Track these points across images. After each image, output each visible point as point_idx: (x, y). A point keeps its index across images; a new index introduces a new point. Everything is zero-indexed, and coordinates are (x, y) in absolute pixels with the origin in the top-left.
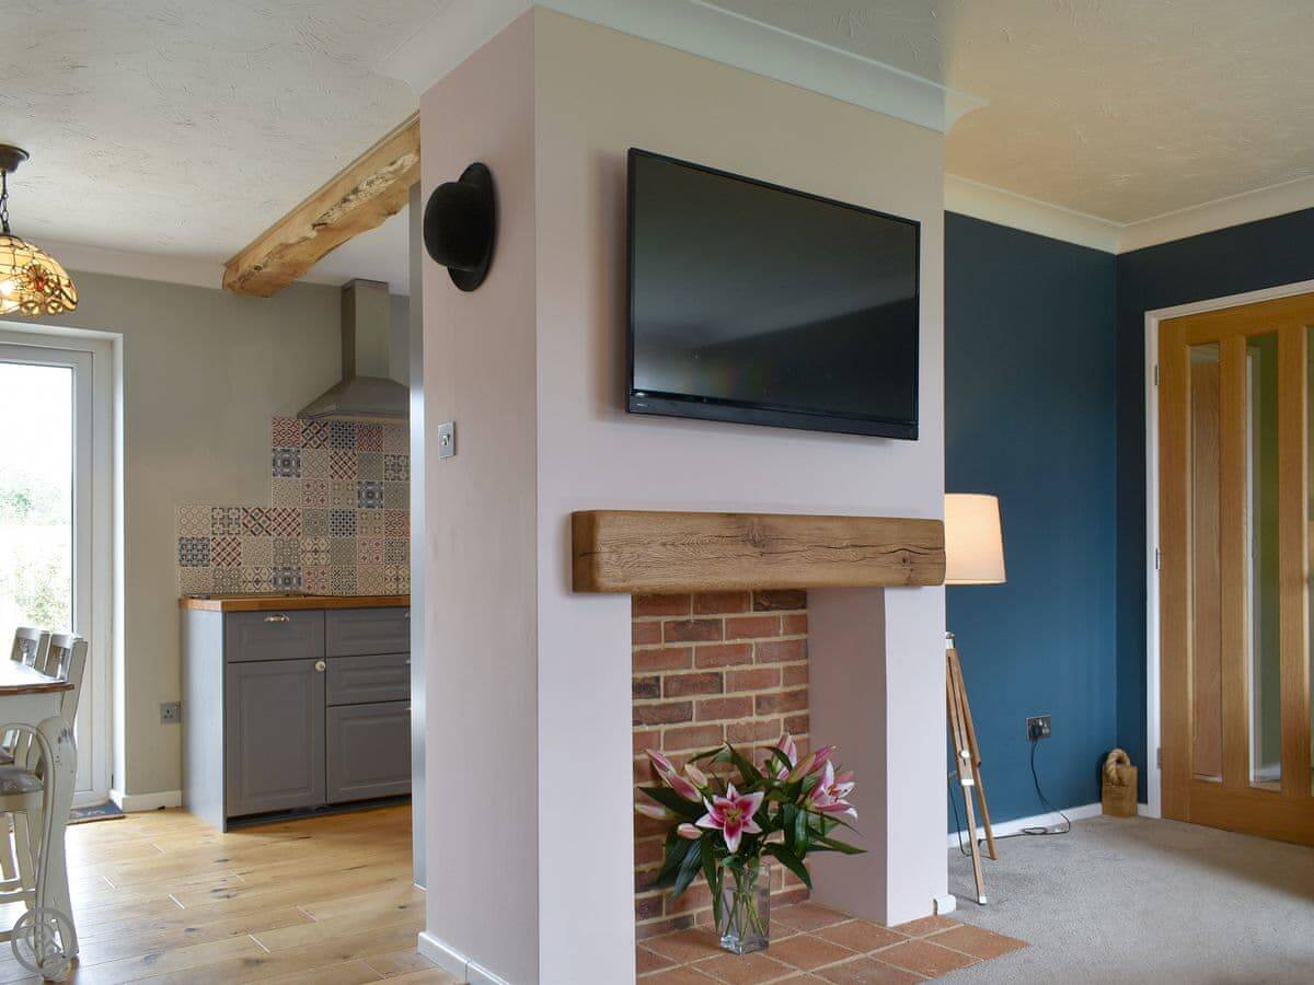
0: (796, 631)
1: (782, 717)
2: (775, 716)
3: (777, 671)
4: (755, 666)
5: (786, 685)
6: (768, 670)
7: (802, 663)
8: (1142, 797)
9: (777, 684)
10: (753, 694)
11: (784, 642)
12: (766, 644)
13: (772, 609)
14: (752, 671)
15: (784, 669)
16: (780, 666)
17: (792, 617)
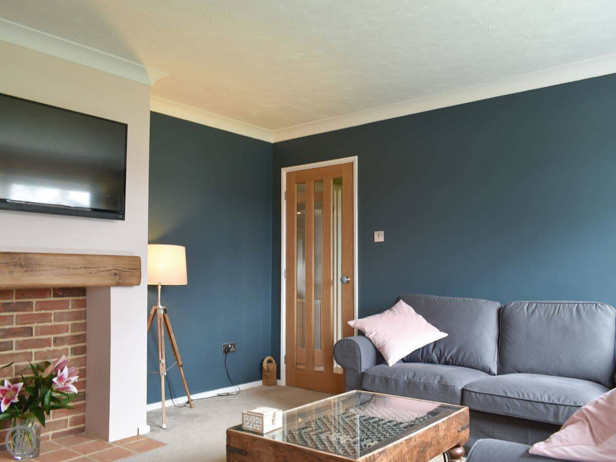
0: (79, 307)
1: (70, 347)
2: (65, 346)
3: (67, 326)
4: (53, 323)
5: (72, 332)
6: (62, 325)
7: (82, 321)
8: (279, 377)
9: (67, 331)
10: (52, 337)
11: (72, 312)
12: (60, 313)
13: (65, 296)
14: (51, 326)
15: (72, 325)
16: (70, 323)
17: (77, 300)
